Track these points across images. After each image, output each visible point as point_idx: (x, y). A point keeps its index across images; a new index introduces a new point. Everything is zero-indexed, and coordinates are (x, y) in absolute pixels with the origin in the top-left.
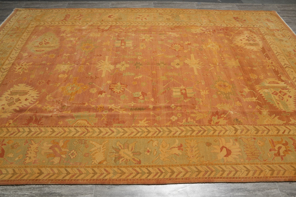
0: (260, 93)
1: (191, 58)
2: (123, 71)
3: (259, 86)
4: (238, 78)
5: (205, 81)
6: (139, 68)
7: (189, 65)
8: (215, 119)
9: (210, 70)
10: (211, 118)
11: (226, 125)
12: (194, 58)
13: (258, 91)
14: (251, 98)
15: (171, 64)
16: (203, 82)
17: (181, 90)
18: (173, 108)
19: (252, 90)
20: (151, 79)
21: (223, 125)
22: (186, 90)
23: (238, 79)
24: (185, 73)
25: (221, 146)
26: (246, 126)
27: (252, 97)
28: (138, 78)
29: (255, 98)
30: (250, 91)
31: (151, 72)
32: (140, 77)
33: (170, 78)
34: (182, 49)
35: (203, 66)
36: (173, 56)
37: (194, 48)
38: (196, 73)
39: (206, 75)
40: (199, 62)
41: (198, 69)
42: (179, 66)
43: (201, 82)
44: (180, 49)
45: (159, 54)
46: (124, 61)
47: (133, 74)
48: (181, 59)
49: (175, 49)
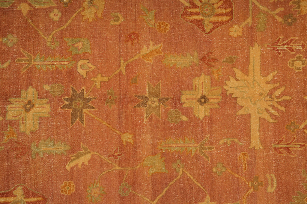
1: (250, 68)
2: (32, 133)
5: (277, 177)
6: (81, 120)
7: (240, 102)
9: (302, 126)
12: (258, 68)
15: (183, 98)
16: (272, 180)
20: (117, 168)
24: (221, 142)
28: (77, 165)
31: (120, 137)
32: (85, 159)
33: (174, 166)
34: (225, 19)
35: (283, 109)
36: (190, 59)
37: (266, 13)
38: (256, 143)
39: (288, 149)
40: (271, 86)
41: (263, 122)
42: (207, 106)
43: (266, 180)
44: (220, 19)
45: (148, 46)
46: (31, 84)
47: (62, 148)
48: (215, 76)
49: (200, 17)
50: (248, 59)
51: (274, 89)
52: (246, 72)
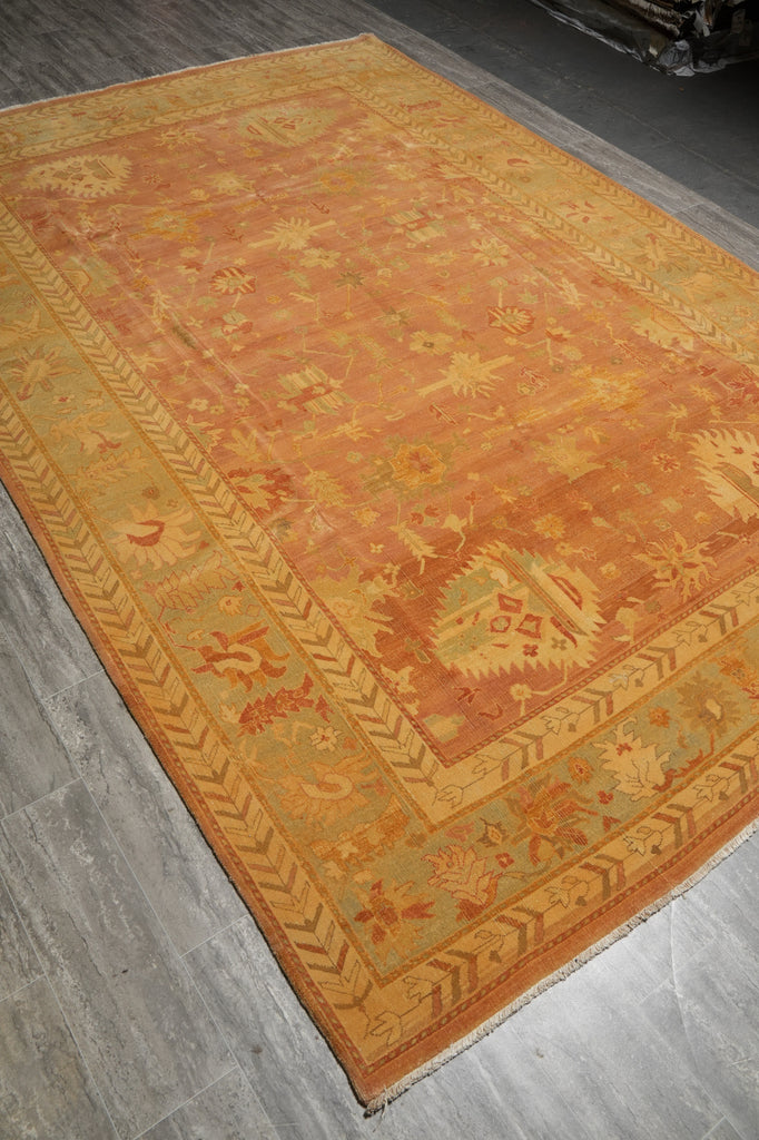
0: (471, 559)
1: (490, 362)
2: (303, 266)
3: (508, 550)
4: (497, 490)
5: (406, 418)
6: (339, 286)
7: (452, 367)
8: (256, 483)
9: (471, 414)
10: (257, 472)
11: (249, 510)
12: (495, 367)
13: (480, 554)
14: (421, 543)
15: (417, 333)
16: (399, 415)
17: (320, 385)
18: (236, 391)
19: (467, 536)
20: (316, 319)
21: (245, 505)
22: (332, 394)
23: (492, 489)
24: (402, 370)
25: (162, 519)
26: (276, 554)
27: (430, 544)
28: (298, 297)
29: (435, 553)
30: (458, 534)
31: (345, 311)
32: (307, 300)
33: (351, 350)
34: (514, 331)
35: (474, 396)
36: (457, 324)
37: (547, 353)
38: (424, 392)
39: (439, 414)
40: (486, 381)
41: (448, 388)
42: (425, 349)
43: (395, 412)
44: (510, 328)
45: (442, 297)
46: (343, 252)
47: (305, 285)
48: (458, 343)
49: (498, 317)
50: (493, 358)
51: (487, 384)
52: (482, 360)
